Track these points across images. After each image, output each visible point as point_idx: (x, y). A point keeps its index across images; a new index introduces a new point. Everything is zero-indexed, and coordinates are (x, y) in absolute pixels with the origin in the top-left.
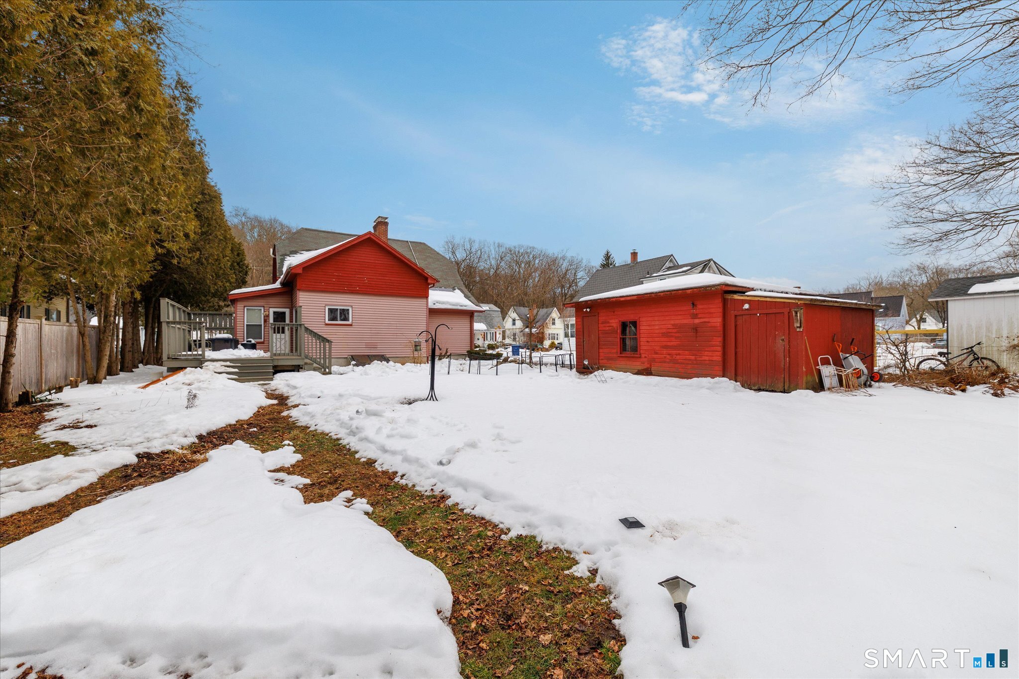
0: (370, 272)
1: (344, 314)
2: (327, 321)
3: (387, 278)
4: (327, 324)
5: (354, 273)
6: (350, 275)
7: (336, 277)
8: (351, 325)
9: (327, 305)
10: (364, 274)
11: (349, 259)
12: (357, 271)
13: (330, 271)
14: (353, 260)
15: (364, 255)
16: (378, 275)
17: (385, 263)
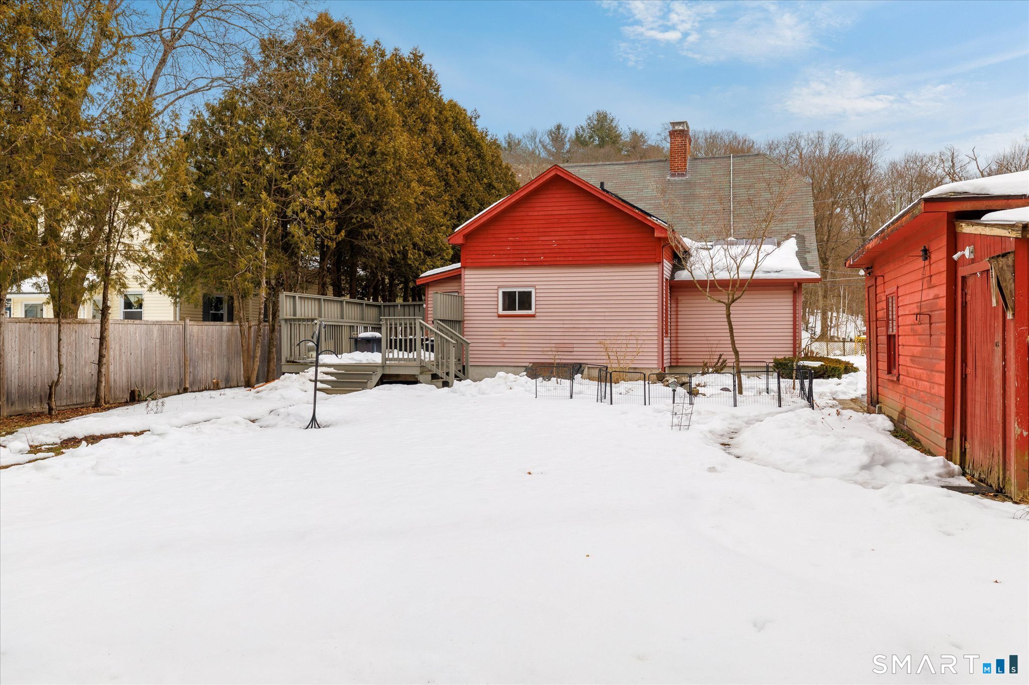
0: (560, 229)
1: (524, 300)
2: (501, 312)
3: (587, 237)
4: (500, 316)
5: (536, 234)
6: (531, 239)
7: (510, 244)
8: (533, 316)
9: (499, 287)
10: (552, 234)
11: (530, 214)
12: (541, 230)
13: (502, 236)
14: (536, 214)
15: (550, 204)
16: (573, 233)
17: (585, 211)
